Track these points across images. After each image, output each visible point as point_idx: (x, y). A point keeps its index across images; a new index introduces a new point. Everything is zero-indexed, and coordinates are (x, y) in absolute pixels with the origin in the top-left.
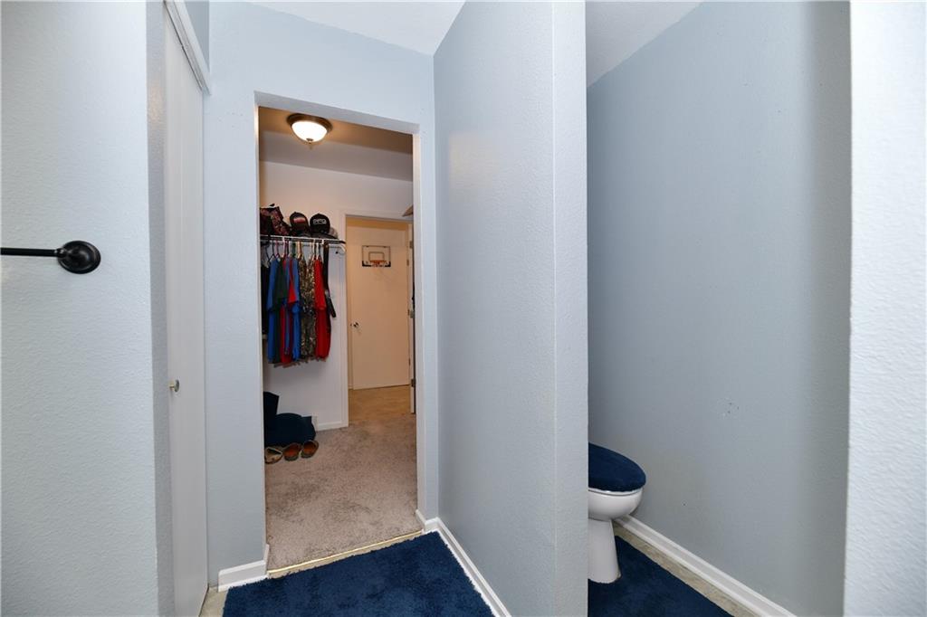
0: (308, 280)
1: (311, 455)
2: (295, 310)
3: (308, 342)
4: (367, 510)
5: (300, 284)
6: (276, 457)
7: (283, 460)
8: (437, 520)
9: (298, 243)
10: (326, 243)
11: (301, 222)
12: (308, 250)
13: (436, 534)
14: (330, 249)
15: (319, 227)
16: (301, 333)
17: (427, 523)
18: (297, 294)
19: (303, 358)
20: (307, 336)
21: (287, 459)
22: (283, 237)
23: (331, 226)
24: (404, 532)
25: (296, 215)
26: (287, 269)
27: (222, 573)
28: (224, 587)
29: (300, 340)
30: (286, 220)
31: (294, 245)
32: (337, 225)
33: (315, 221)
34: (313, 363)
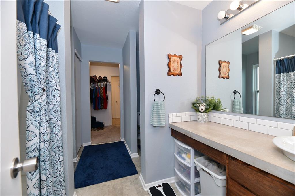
0: (102, 92)
1: (102, 130)
2: (99, 98)
3: (102, 105)
4: (111, 138)
5: (100, 92)
6: (95, 130)
7: (96, 131)
8: (123, 139)
9: (100, 83)
10: (106, 83)
11: (101, 79)
12: (102, 85)
13: (123, 141)
14: (107, 85)
15: (105, 80)
16: (100, 103)
17: (121, 139)
18: (99, 95)
19: (101, 109)
20: (102, 104)
21: (97, 130)
22: (97, 82)
23: (108, 79)
24: (117, 140)
25: (100, 77)
26: (97, 89)
27: (84, 143)
28: (84, 146)
29: (100, 105)
30: (98, 78)
31: (99, 84)
32: (109, 79)
33: (104, 78)
34: (103, 110)
